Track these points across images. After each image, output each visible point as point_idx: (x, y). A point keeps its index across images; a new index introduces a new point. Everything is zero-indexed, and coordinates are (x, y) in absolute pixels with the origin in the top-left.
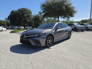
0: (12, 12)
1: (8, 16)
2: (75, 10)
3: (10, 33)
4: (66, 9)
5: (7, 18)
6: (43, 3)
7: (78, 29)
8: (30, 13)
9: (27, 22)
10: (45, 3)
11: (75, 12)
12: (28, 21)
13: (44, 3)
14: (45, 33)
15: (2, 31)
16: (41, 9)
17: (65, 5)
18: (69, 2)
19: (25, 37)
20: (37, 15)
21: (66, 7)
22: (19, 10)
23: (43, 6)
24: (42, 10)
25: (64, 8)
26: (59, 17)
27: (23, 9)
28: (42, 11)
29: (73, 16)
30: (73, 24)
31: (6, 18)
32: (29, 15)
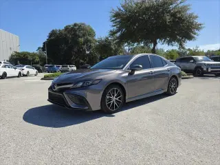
0: (53, 34)
1: (44, 43)
2: (198, 21)
3: (42, 79)
4: (173, 21)
5: (42, 46)
6: (118, 10)
7: (205, 69)
8: (91, 33)
9: (84, 56)
10: (122, 9)
11: (198, 27)
12: (87, 52)
13: (120, 10)
14: (101, 79)
15: (26, 76)
16: (112, 24)
17: (170, 11)
18: (182, 4)
19: (57, 88)
20: (107, 38)
21: (174, 15)
22: (66, 28)
23: (117, 15)
24: (114, 26)
25: (168, 18)
26: (158, 40)
27: (75, 25)
28: (115, 28)
29: (194, 37)
30: (192, 58)
31: (39, 48)
32: (89, 38)
